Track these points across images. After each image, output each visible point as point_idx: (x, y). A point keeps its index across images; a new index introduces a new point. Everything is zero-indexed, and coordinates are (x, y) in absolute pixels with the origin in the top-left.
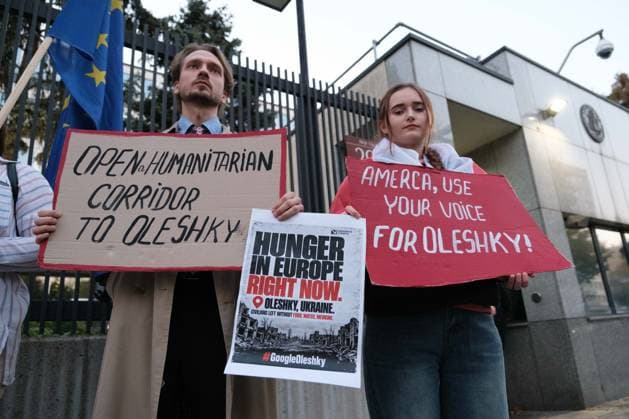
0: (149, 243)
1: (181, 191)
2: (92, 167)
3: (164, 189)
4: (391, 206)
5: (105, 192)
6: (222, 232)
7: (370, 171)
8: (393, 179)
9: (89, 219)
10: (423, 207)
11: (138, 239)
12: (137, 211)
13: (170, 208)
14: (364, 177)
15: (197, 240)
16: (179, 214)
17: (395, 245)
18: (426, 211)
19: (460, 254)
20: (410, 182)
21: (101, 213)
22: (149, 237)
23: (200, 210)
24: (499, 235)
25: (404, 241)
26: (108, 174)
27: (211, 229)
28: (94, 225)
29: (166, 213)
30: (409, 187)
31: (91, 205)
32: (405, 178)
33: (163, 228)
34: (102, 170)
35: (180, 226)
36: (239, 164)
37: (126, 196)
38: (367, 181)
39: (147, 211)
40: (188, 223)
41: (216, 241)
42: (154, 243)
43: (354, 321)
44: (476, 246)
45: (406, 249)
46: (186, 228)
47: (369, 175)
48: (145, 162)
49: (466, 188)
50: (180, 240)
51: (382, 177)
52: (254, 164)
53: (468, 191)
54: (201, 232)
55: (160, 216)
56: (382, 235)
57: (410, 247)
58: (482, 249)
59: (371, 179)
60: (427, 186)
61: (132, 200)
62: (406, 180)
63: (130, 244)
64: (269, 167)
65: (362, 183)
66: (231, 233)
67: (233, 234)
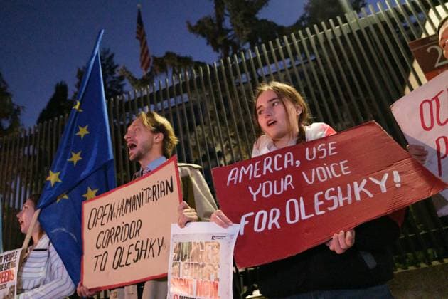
0: (123, 266)
1: (133, 224)
2: (95, 224)
3: (126, 225)
4: (255, 194)
5: (102, 235)
6: (156, 247)
7: (235, 172)
8: (256, 170)
9: (98, 256)
10: (286, 183)
11: (119, 265)
12: (117, 245)
13: (131, 238)
14: (229, 179)
15: (145, 257)
16: (134, 241)
17: (259, 227)
18: (289, 186)
19: (322, 215)
20: (272, 166)
21: (102, 251)
22: (123, 262)
23: (144, 235)
24: (364, 182)
25: (267, 220)
26: (102, 225)
27: (151, 247)
28: (100, 258)
29: (129, 242)
30: (271, 171)
31: (98, 248)
32: (267, 164)
33: (129, 254)
34: (99, 221)
35: (136, 250)
36: (157, 193)
37: (110, 237)
38: (232, 182)
39: (120, 244)
40: (139, 246)
41: (153, 256)
42: (126, 265)
44: (339, 201)
45: (270, 227)
46: (138, 250)
47: (233, 176)
48: (115, 211)
49: (330, 149)
50: (137, 260)
51: (246, 172)
52: (164, 191)
53: (333, 151)
54: (146, 251)
55: (126, 245)
56: (247, 222)
57: (274, 225)
58: (345, 202)
59: (235, 179)
60: (289, 163)
61: (113, 237)
62: (269, 167)
63: (116, 268)
64: (172, 191)
65: (228, 184)
66: (160, 247)
67: (161, 248)
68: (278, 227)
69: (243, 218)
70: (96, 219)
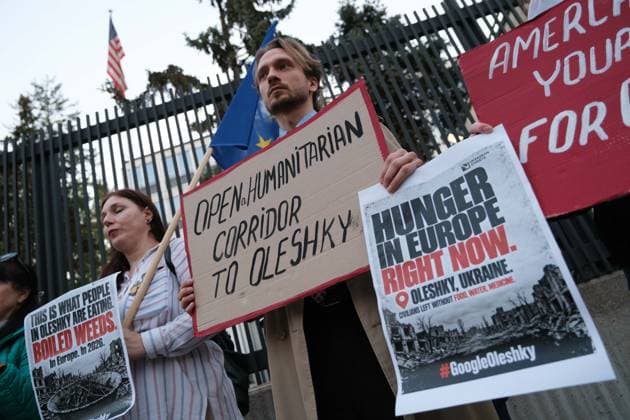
0: (272, 276)
1: (284, 206)
2: (207, 224)
3: (268, 211)
4: (546, 84)
5: (223, 239)
6: (336, 232)
7: (502, 51)
8: (547, 36)
9: (218, 273)
10: (618, 47)
11: (262, 276)
12: (253, 247)
13: (280, 229)
14: (493, 65)
15: (314, 253)
16: (288, 232)
17: (561, 142)
18: (626, 52)
20: (584, 21)
21: (225, 263)
22: (270, 270)
23: (307, 219)
25: (584, 125)
26: (220, 222)
27: (325, 233)
28: (224, 276)
29: (278, 236)
30: (581, 30)
31: (217, 259)
32: (571, 19)
33: (280, 254)
34: (215, 219)
35: (294, 245)
36: (328, 146)
37: (240, 237)
38: (498, 70)
39: (262, 243)
40: (300, 238)
41: (333, 245)
42: (276, 273)
43: (550, 270)
45: (583, 141)
46: (300, 243)
47: (501, 58)
48: (245, 194)
50: (298, 261)
51: (525, 46)
52: (343, 138)
54: (315, 241)
55: (272, 243)
56: (534, 138)
57: (593, 135)
59: (505, 63)
61: (245, 237)
62: (575, 24)
63: (256, 284)
64: (360, 133)
65: (490, 77)
66: (345, 229)
67: (348, 229)
68: (603, 136)
69: (526, 131)
70: (208, 215)
